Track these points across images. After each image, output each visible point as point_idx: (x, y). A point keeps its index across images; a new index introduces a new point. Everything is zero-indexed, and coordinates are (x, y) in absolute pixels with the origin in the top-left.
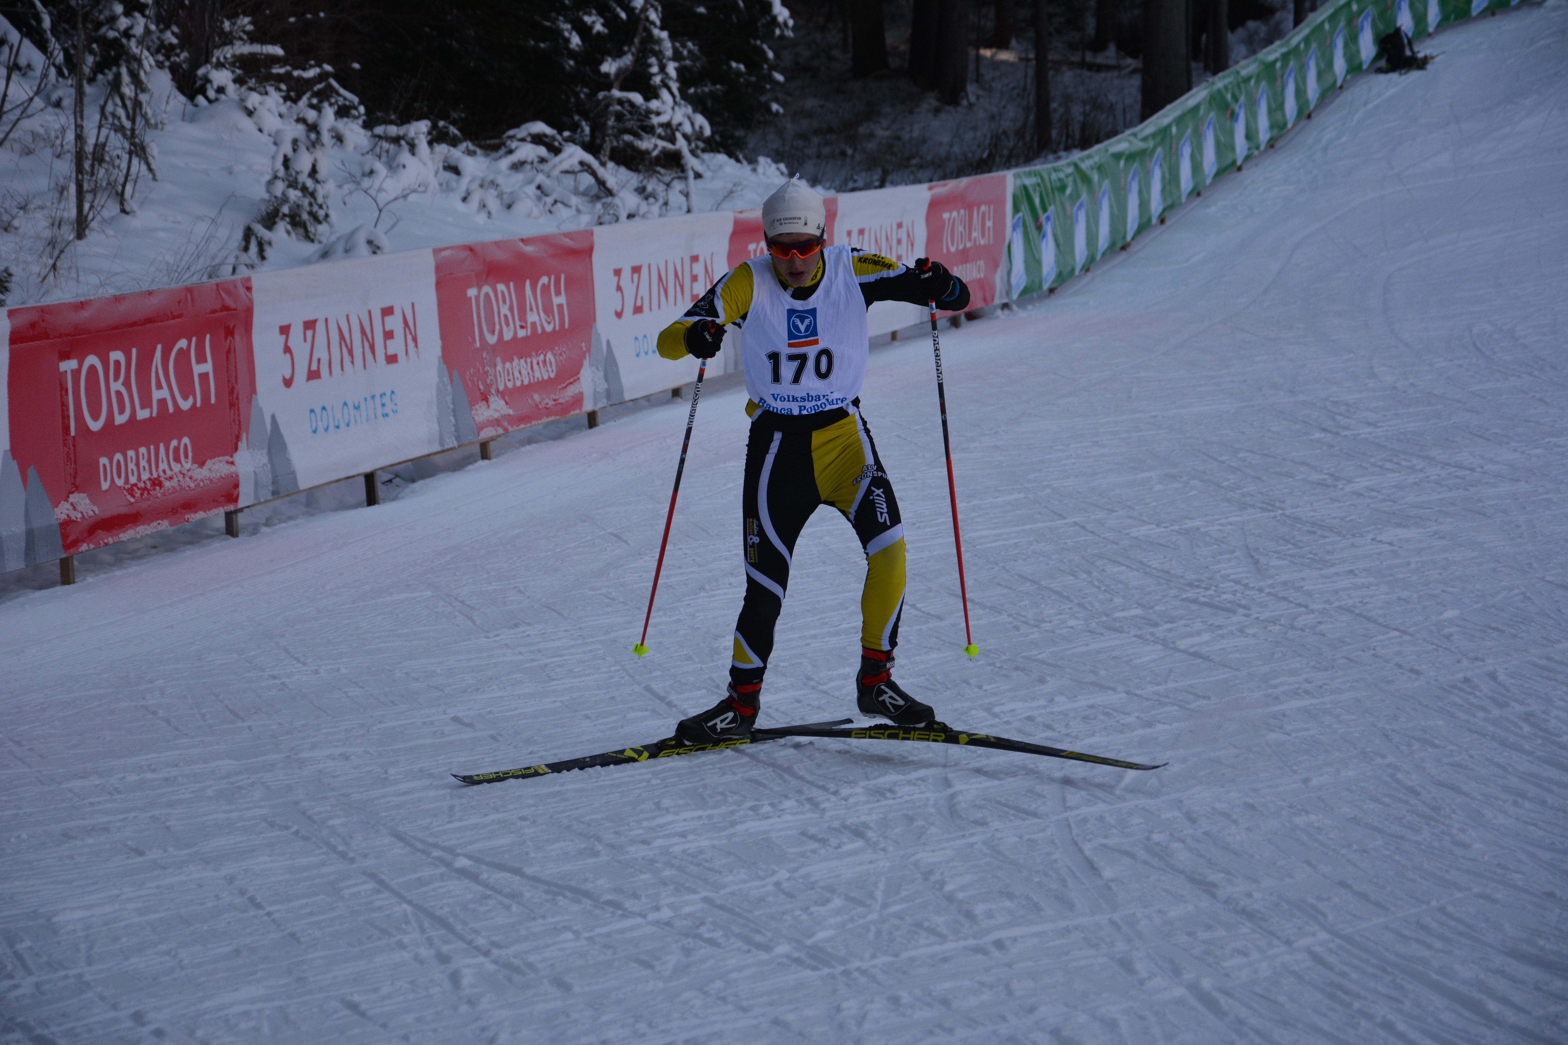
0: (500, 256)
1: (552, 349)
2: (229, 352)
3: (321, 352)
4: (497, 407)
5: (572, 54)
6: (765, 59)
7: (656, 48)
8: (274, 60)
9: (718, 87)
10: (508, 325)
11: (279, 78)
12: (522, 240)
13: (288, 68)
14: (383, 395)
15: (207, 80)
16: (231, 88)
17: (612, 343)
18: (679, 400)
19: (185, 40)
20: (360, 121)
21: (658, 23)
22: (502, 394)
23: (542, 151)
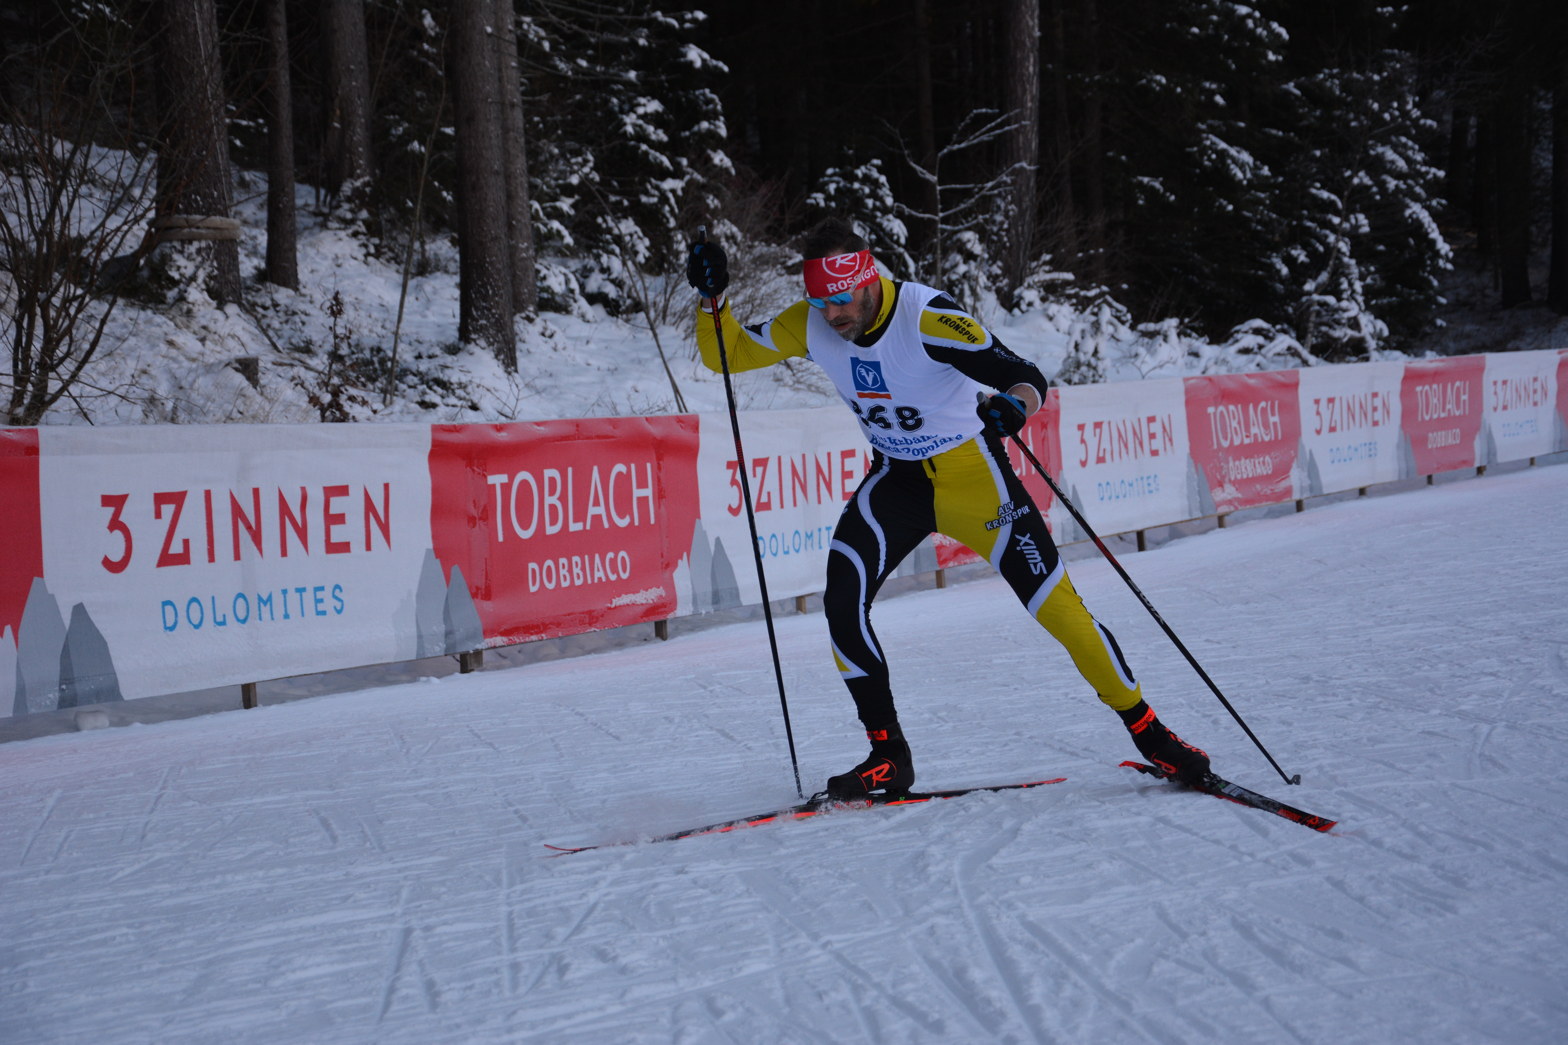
0: (1231, 385)
1: (1269, 454)
2: (1043, 440)
3: (1105, 444)
4: (1230, 492)
5: (1282, 281)
6: (1431, 286)
7: (1347, 271)
8: (1066, 283)
9: (1394, 299)
10: (1237, 434)
11: (1069, 297)
12: (1247, 375)
13: (1077, 290)
14: (1148, 478)
15: (1021, 298)
16: (1037, 303)
17: (1314, 452)
18: (1364, 497)
19: (1006, 271)
20: (1128, 324)
21: (1348, 254)
22: (1234, 483)
23: (1260, 340)
